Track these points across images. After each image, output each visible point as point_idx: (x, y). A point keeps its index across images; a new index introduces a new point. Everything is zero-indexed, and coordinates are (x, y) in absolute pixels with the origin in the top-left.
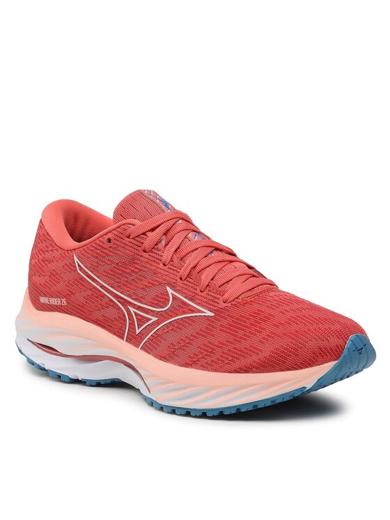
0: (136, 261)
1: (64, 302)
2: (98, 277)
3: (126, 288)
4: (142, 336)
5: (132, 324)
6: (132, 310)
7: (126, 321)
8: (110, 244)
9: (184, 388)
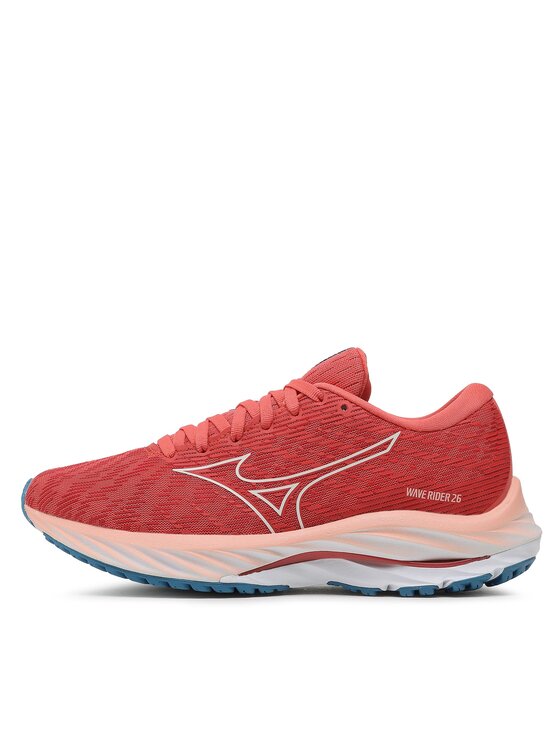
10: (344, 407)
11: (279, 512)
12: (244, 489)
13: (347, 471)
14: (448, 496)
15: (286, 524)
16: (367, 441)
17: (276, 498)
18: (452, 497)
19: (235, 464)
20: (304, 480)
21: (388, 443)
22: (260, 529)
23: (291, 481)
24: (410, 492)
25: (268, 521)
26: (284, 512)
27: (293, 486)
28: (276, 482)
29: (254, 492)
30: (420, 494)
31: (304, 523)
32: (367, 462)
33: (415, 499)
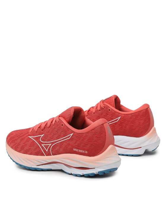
10: (62, 125)
11: (47, 151)
12: (41, 143)
13: (61, 142)
14: (84, 151)
15: (48, 154)
16: (65, 135)
17: (47, 147)
18: (85, 152)
19: (40, 137)
20: (52, 143)
21: (70, 136)
22: (42, 155)
23: (50, 143)
24: (74, 150)
25: (44, 153)
26: (48, 151)
27: (50, 144)
28: (47, 143)
29: (42, 145)
30: (77, 150)
31: (52, 154)
32: (65, 140)
33: (75, 151)
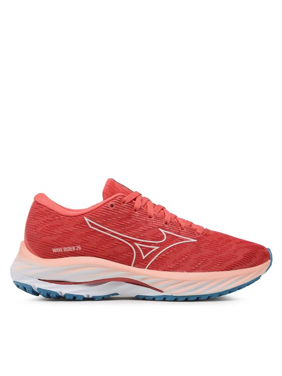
0: (132, 216)
1: (79, 248)
2: (109, 228)
3: (130, 233)
4: (148, 259)
5: (138, 254)
6: (137, 245)
7: (133, 252)
8: (113, 208)
9: (194, 284)
